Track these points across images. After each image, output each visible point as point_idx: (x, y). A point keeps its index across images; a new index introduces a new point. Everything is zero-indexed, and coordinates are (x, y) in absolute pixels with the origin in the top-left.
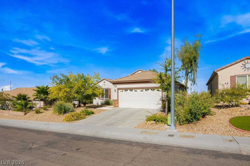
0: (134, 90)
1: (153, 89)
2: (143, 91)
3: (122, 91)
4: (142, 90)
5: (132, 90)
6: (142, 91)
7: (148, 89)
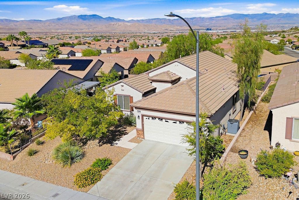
0: (164, 120)
1: (189, 123)
2: (176, 123)
3: (149, 119)
4: (175, 121)
5: (162, 120)
7: (183, 122)
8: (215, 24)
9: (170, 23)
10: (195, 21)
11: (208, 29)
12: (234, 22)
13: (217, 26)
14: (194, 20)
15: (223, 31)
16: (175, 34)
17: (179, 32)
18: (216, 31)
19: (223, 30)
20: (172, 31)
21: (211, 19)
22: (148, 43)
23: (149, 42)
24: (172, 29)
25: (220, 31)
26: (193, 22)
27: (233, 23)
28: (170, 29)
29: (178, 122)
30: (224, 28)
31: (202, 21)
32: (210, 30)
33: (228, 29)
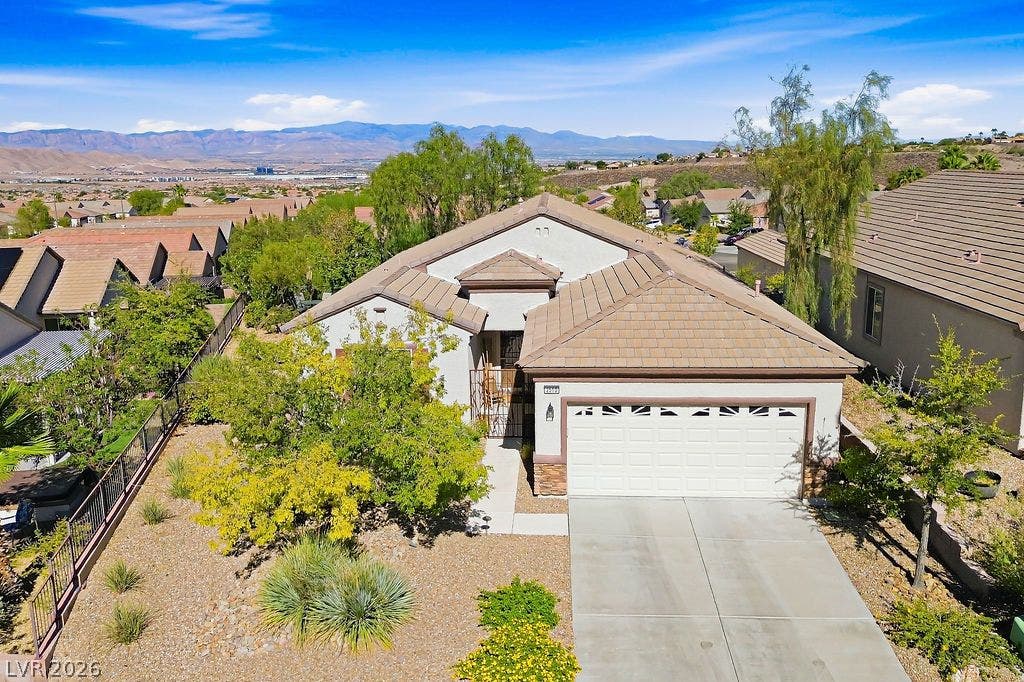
1: (758, 407)
2: (707, 414)
3: (589, 413)
4: (702, 409)
5: (647, 409)
6: (699, 414)
7: (736, 409)
8: (283, 153)
9: (117, 148)
10: (211, 141)
11: (260, 171)
12: (347, 147)
13: (289, 162)
14: (208, 138)
15: (312, 177)
16: (143, 184)
17: (161, 180)
18: (293, 177)
19: (311, 172)
20: (131, 173)
21: (268, 136)
22: (83, 212)
23: (81, 206)
24: (129, 168)
25: (302, 177)
26: (203, 145)
27: (344, 152)
28: (122, 167)
29: (715, 411)
30: (315, 168)
31: (237, 143)
32: (270, 172)
33: (329, 170)
